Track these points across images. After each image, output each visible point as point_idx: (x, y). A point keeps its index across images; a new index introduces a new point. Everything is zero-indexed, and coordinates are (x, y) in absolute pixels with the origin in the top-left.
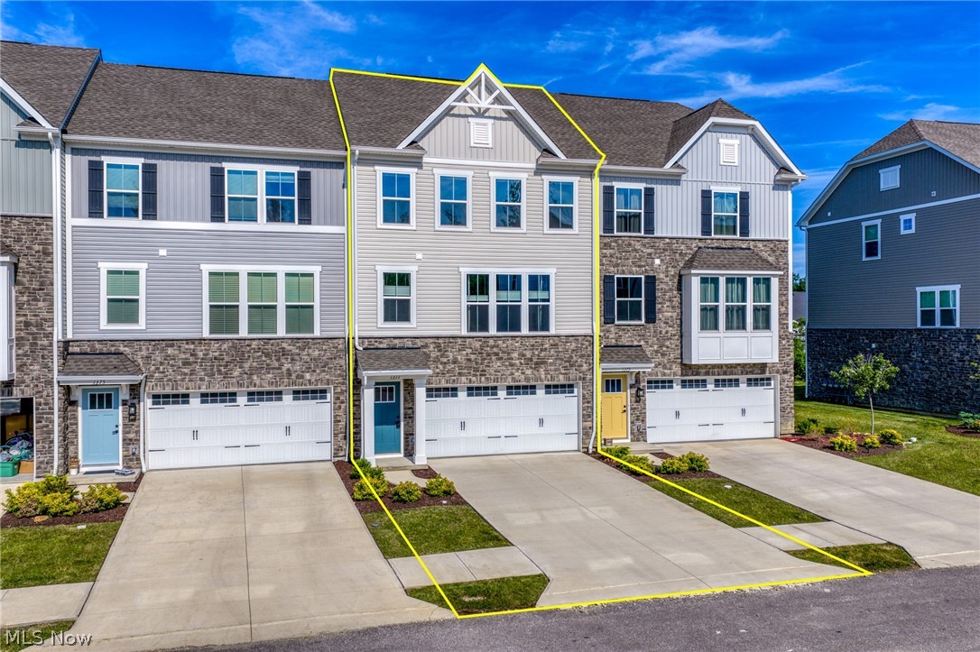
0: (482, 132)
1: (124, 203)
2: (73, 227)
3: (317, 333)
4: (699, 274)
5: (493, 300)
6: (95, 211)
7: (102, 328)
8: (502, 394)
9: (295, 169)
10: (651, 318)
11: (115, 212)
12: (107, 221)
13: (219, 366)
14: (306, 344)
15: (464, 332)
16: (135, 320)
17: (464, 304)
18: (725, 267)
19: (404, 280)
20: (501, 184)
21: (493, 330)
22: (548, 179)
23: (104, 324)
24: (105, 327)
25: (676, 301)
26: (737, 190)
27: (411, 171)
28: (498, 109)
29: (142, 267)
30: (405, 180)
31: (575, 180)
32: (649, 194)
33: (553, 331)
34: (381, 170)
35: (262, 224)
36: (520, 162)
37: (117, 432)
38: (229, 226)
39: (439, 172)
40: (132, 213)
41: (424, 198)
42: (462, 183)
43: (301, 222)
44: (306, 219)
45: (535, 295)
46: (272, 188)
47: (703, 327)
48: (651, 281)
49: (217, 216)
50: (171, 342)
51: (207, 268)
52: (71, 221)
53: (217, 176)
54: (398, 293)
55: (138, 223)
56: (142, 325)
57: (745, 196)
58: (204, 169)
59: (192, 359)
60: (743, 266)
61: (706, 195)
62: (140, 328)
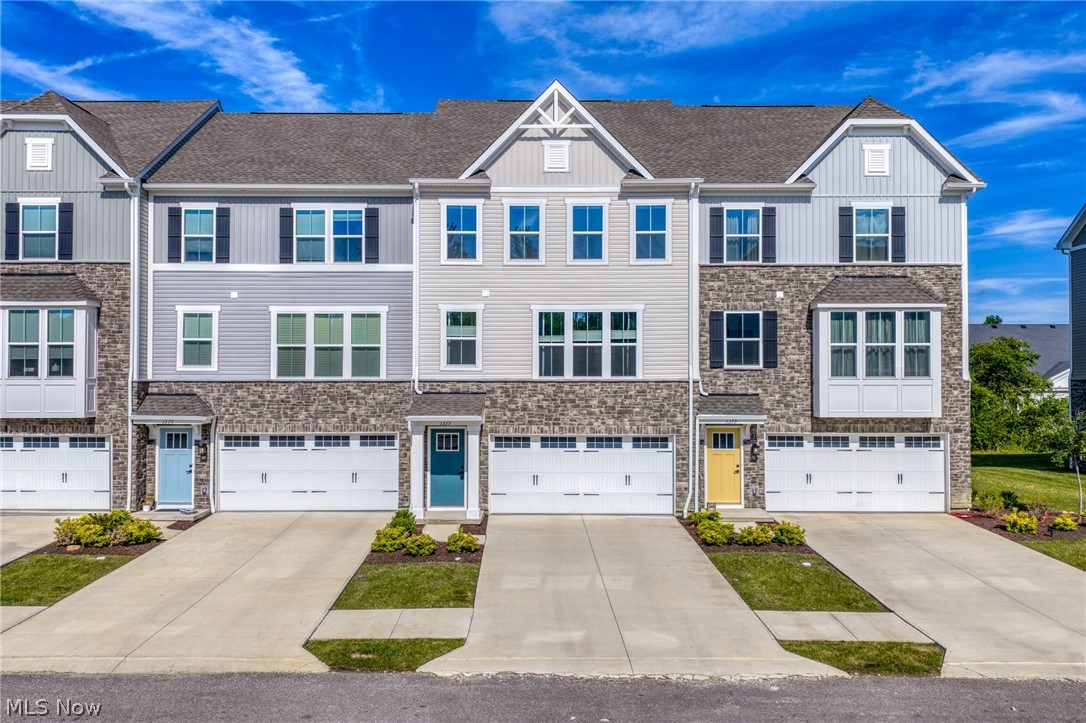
0: (557, 155)
1: (200, 247)
2: (154, 272)
3: (383, 376)
4: (829, 309)
5: (569, 340)
6: (174, 257)
7: (178, 369)
8: (581, 446)
9: (362, 207)
10: (771, 362)
11: (192, 256)
12: (185, 266)
13: (286, 408)
14: (372, 387)
15: (536, 376)
16: (208, 362)
17: (536, 346)
18: (864, 299)
19: (469, 319)
20: (579, 212)
21: (568, 374)
22: (634, 203)
23: (180, 366)
24: (181, 369)
25: (805, 342)
26: (888, 205)
27: (478, 203)
28: (576, 129)
29: (214, 310)
30: (471, 213)
31: (667, 202)
32: (770, 215)
33: (639, 376)
34: (445, 203)
35: (330, 264)
36: (602, 187)
37: (191, 471)
38: (296, 267)
39: (508, 202)
40: (206, 256)
41: (492, 230)
42: (534, 211)
43: (369, 260)
44: (373, 258)
45: (619, 334)
46: (339, 227)
47: (836, 372)
48: (771, 318)
49: (286, 257)
50: (240, 384)
51: (275, 310)
52: (152, 267)
53: (286, 217)
54: (462, 334)
55: (212, 266)
56: (214, 367)
57: (899, 214)
58: (274, 209)
59: (260, 401)
60: (889, 298)
61: (845, 214)
62: (212, 369)
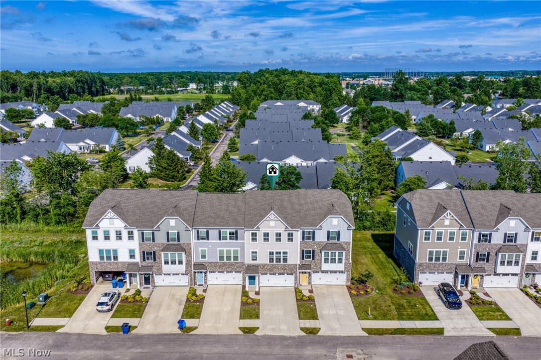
0: (272, 223)
1: (203, 237)
3: (239, 261)
4: (324, 251)
5: (275, 256)
6: (198, 239)
8: (277, 274)
9: (235, 230)
10: (313, 258)
11: (202, 239)
12: (200, 241)
13: (221, 267)
14: (237, 263)
15: (268, 263)
17: (268, 257)
18: (330, 250)
19: (256, 253)
20: (277, 234)
21: (275, 262)
22: (287, 232)
23: (200, 259)
24: (201, 260)
25: (320, 255)
26: (337, 230)
27: (257, 232)
28: (276, 219)
29: (207, 249)
31: (294, 232)
32: (314, 232)
33: (288, 263)
34: (251, 232)
35: (228, 241)
36: (281, 229)
37: (203, 278)
38: (222, 241)
39: (263, 232)
40: (205, 239)
41: (260, 236)
42: (268, 234)
44: (237, 239)
45: (284, 255)
46: (230, 234)
47: (325, 262)
48: (313, 251)
49: (220, 239)
50: (212, 263)
51: (218, 249)
52: (194, 241)
53: (220, 232)
54: (254, 254)
55: (206, 241)
56: (207, 259)
57: (339, 232)
58: (218, 230)
59: (216, 266)
60: (335, 249)
61: (328, 232)
62: (206, 260)
